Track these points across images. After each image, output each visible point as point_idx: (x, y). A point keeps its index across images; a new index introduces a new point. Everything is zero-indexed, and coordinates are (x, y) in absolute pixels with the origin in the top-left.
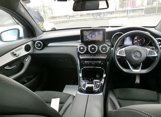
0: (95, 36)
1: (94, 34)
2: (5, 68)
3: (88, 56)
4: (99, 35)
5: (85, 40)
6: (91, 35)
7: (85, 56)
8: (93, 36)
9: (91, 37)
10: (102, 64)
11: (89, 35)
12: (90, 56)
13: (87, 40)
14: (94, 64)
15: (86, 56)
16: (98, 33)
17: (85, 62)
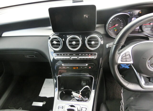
3: (67, 54)
7: (61, 55)
10: (90, 67)
12: (70, 55)
14: (77, 68)
15: (64, 55)
17: (63, 65)
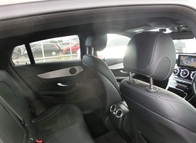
0: (191, 62)
1: (190, 60)
2: (121, 71)
4: (194, 61)
5: (181, 64)
6: (187, 60)
8: (189, 62)
9: (187, 62)
11: (185, 60)
13: (183, 64)
14: (180, 86)
16: (194, 60)
